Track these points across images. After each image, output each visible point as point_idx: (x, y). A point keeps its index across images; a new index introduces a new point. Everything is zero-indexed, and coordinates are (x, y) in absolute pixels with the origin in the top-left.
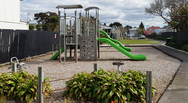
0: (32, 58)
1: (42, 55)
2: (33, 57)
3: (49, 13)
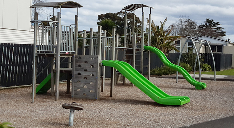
3: (121, 14)
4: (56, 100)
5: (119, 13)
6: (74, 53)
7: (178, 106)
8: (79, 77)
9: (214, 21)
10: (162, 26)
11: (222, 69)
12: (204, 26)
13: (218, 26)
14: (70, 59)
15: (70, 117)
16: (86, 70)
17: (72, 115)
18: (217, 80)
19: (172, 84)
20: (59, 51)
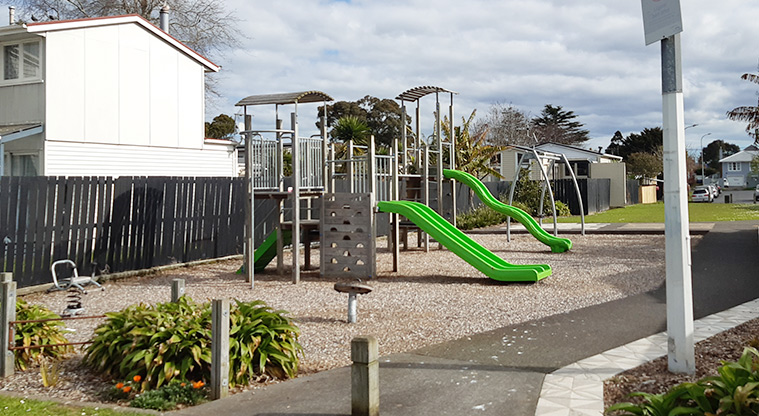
0: (186, 266)
1: (230, 257)
2: (190, 263)
3: (367, 103)
4: (294, 283)
5: (362, 101)
6: (321, 190)
7: (531, 283)
8: (333, 236)
9: (563, 110)
10: (466, 126)
11: (592, 211)
12: (541, 120)
13: (572, 121)
14: (309, 202)
15: (350, 305)
16: (347, 223)
17: (354, 303)
18: (587, 232)
19: (501, 245)
20: (298, 188)
